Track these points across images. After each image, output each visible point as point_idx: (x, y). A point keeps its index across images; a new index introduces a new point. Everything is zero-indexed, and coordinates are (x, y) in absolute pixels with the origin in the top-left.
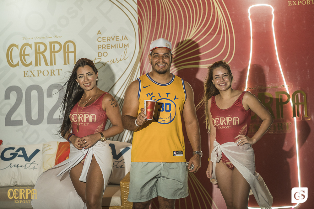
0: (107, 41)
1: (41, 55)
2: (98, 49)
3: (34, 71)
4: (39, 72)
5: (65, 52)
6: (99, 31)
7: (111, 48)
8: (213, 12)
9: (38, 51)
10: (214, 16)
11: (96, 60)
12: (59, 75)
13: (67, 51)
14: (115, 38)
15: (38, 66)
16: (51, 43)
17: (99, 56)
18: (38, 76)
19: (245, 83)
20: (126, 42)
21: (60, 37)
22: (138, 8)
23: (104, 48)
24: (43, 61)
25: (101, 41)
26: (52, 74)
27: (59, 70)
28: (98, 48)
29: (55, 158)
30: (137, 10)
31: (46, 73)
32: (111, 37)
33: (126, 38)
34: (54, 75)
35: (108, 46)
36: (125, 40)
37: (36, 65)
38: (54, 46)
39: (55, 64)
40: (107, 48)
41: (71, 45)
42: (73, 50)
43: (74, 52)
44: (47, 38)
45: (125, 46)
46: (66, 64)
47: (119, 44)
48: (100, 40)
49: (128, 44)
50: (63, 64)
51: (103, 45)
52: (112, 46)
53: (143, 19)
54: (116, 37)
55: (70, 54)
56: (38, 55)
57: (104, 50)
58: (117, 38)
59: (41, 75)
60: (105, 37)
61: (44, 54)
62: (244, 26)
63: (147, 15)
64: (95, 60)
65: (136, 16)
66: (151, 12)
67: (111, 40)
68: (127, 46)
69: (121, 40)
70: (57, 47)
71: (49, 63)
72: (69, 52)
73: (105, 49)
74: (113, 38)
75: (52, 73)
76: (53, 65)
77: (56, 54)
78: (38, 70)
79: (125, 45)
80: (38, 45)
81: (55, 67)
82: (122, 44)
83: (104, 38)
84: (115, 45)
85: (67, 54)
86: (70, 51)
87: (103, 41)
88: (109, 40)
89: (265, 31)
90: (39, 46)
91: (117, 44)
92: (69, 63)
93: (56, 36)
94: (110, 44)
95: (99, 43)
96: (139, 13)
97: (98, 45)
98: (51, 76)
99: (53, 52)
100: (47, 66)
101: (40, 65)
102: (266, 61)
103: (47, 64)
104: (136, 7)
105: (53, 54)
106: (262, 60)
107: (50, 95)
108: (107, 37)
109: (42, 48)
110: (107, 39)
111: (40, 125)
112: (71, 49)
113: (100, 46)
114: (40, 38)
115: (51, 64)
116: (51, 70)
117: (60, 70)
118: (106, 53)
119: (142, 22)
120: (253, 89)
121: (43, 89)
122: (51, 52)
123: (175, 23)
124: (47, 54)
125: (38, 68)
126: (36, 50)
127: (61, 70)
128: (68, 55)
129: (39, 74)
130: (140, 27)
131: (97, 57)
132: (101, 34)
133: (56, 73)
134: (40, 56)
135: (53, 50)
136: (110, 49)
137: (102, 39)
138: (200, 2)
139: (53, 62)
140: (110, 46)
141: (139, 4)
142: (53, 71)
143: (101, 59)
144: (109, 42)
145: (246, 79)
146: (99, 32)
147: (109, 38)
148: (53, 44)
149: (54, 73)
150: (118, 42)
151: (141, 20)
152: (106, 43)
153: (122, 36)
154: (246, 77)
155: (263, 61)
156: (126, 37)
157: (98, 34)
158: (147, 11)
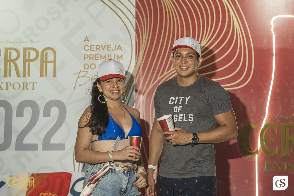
0: (96, 50)
1: (12, 64)
2: (84, 60)
3: (2, 83)
4: (9, 84)
5: (42, 62)
6: (87, 37)
7: (100, 59)
8: (228, 22)
9: (8, 59)
10: (229, 26)
11: (81, 73)
12: (33, 89)
13: (44, 60)
14: (106, 46)
15: (7, 77)
16: (25, 49)
17: (85, 68)
18: (7, 89)
19: (265, 111)
20: (119, 53)
21: (37, 43)
22: (136, 12)
23: (91, 59)
24: (13, 72)
25: (88, 50)
26: (25, 88)
27: (33, 83)
28: (85, 58)
29: (26, 194)
30: (134, 14)
31: (16, 86)
32: (101, 46)
33: (120, 48)
34: (27, 89)
35: (97, 56)
36: (118, 50)
37: (5, 76)
38: (29, 53)
39: (29, 75)
40: (96, 59)
41: (50, 53)
42: (53, 60)
43: (54, 62)
44: (21, 42)
45: (118, 58)
46: (43, 77)
47: (111, 55)
48: (87, 48)
49: (122, 55)
50: (40, 76)
51: (90, 55)
52: (101, 56)
53: (142, 26)
54: (108, 45)
55: (49, 64)
56: (8, 63)
57: (92, 61)
58: (108, 47)
59: (10, 88)
60: (94, 46)
61: (16, 62)
62: (265, 40)
63: (147, 21)
64: (79, 73)
65: (134, 21)
66: (152, 17)
67: (101, 49)
68: (121, 58)
69: (113, 50)
70: (33, 55)
71: (21, 74)
72: (47, 62)
73: (93, 59)
74: (103, 47)
75: (25, 86)
76: (25, 76)
77: (31, 63)
78: (7, 82)
79: (118, 56)
80: (9, 51)
81: (28, 79)
82: (115, 55)
83: (92, 47)
84: (105, 56)
85: (44, 64)
86: (48, 60)
87: (91, 50)
88: (99, 49)
89: (291, 48)
90: (10, 53)
91: (108, 55)
92: (46, 75)
93: (32, 41)
94: (99, 55)
95: (86, 53)
96: (137, 17)
97: (85, 55)
98: (24, 90)
99: (27, 61)
100: (19, 78)
101: (10, 76)
102: (292, 84)
103: (18, 75)
104: (134, 10)
105: (27, 63)
106: (286, 83)
107: (20, 114)
108: (96, 46)
109: (14, 55)
110: (96, 48)
111: (6, 151)
112: (51, 58)
113: (86, 56)
114: (12, 43)
115: (24, 76)
116: (24, 83)
117: (35, 84)
118: (94, 65)
119: (141, 29)
120: (274, 119)
121: (13, 106)
122: (25, 60)
123: (181, 32)
124: (20, 63)
125: (8, 79)
126: (6, 56)
127: (37, 83)
128: (46, 65)
129: (8, 87)
130: (137, 35)
131: (83, 70)
132: (89, 41)
133: (30, 86)
134: (10, 64)
135: (27, 58)
136: (98, 60)
137: (89, 48)
138: (212, 9)
139: (26, 73)
140: (99, 56)
141: (137, 6)
142: (25, 84)
143: (87, 72)
144: (98, 52)
145: (266, 105)
146: (87, 39)
147: (98, 47)
148: (27, 51)
149: (27, 86)
150: (109, 52)
151: (140, 26)
152: (94, 53)
153: (115, 45)
154: (266, 103)
155: (287, 85)
156: (119, 46)
157: (85, 41)
158: (147, 16)
